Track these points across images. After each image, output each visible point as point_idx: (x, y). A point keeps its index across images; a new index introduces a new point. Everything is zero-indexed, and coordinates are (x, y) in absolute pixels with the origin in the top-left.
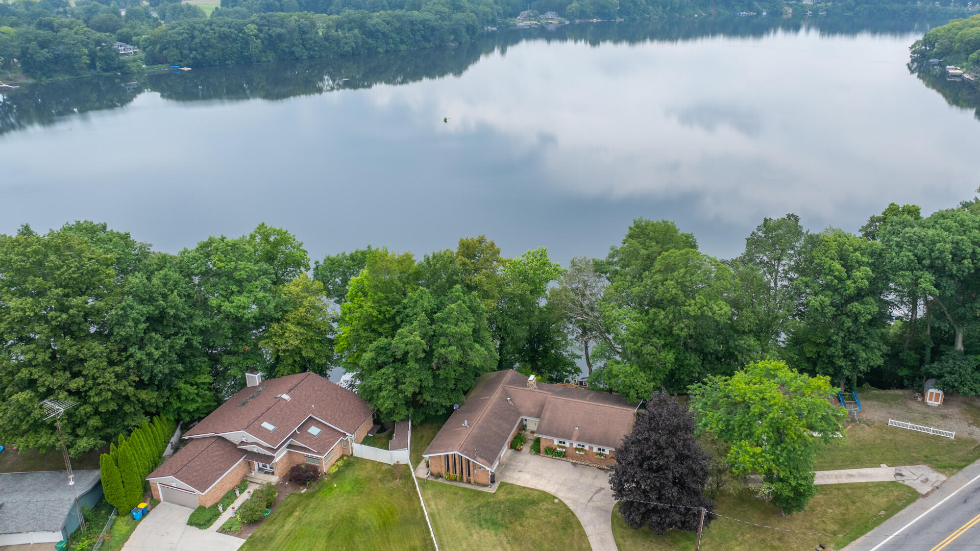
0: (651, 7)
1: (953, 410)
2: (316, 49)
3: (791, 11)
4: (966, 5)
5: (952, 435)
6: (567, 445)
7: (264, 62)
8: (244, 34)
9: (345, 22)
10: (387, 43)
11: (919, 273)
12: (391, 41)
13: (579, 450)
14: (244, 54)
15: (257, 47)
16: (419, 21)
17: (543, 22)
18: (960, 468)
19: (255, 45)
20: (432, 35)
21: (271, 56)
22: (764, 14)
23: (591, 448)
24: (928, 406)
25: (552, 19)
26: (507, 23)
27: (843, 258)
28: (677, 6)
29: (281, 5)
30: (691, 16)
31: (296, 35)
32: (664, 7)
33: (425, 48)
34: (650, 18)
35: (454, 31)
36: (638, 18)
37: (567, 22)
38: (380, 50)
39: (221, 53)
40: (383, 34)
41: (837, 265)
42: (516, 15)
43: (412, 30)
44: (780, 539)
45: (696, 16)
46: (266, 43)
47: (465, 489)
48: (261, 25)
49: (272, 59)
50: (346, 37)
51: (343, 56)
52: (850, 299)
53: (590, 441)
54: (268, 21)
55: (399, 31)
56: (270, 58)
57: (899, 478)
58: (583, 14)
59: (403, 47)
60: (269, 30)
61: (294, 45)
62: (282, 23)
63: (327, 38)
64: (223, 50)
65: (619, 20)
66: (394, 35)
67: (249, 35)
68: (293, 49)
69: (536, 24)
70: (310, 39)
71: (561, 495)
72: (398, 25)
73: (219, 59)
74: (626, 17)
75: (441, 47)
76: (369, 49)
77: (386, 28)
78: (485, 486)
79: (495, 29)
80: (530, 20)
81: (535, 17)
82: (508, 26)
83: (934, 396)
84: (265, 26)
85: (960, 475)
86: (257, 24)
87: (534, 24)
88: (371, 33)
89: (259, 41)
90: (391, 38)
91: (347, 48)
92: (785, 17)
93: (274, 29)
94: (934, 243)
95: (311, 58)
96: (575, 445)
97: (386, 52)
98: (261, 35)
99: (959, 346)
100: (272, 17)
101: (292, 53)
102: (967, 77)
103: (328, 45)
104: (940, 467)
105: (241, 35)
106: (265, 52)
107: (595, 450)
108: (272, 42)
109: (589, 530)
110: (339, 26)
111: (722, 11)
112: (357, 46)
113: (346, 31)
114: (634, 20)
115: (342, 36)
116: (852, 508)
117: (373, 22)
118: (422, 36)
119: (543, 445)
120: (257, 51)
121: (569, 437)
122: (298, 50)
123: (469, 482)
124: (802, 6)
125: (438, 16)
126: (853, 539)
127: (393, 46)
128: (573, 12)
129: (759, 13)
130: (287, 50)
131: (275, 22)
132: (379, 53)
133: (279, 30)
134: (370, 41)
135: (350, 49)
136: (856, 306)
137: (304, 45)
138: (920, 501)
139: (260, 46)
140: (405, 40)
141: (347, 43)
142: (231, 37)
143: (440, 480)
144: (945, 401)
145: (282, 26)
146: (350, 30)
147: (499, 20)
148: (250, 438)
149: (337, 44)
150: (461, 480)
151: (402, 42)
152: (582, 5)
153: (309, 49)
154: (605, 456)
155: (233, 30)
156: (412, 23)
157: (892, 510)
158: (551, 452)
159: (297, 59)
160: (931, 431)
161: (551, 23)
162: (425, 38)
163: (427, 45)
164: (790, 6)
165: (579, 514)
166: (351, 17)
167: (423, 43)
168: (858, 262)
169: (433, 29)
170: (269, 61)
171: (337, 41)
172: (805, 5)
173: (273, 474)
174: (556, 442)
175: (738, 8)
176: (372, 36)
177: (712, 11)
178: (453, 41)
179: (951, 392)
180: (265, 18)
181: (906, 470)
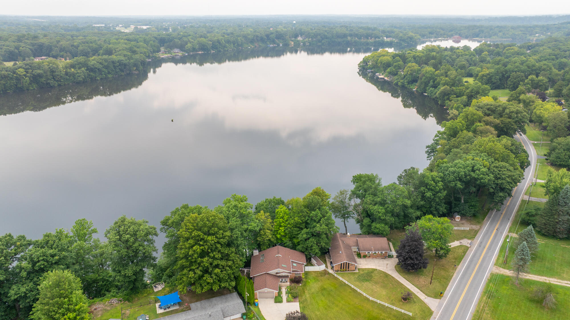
0: (227, 44)
1: (463, 222)
2: (62, 80)
3: (293, 43)
4: (368, 39)
5: (468, 229)
6: (371, 253)
7: (31, 90)
8: (16, 74)
9: (76, 64)
10: (101, 74)
11: (456, 182)
12: (103, 73)
13: (375, 254)
14: (18, 86)
15: (26, 82)
16: (117, 61)
17: (174, 54)
18: (474, 238)
19: (25, 81)
20: (125, 68)
21: (35, 86)
22: (281, 45)
23: (379, 252)
24: (457, 221)
25: (178, 53)
26: (155, 56)
27: (433, 180)
28: (240, 43)
29: (19, 51)
30: (246, 48)
31: (49, 73)
32: (234, 44)
33: (121, 75)
34: (228, 50)
35: (135, 65)
36: (222, 50)
37: (187, 54)
38: (98, 78)
39: (3, 87)
40: (99, 69)
41: (432, 182)
42: (159, 51)
43: (114, 66)
44: (443, 266)
45: (249, 47)
46: (32, 79)
47: (349, 273)
48: (27, 69)
49: (36, 88)
50: (78, 73)
51: (78, 83)
52: (437, 192)
53: (378, 250)
54: (31, 66)
55: (106, 67)
56: (34, 87)
57: (461, 244)
58: (194, 49)
59: (110, 76)
60: (32, 72)
61: (48, 79)
62: (39, 66)
63: (67, 74)
64: (4, 84)
65: (212, 52)
66: (104, 70)
67: (20, 75)
68: (48, 81)
69: (171, 56)
70: (58, 75)
71: (378, 268)
72: (106, 64)
73: (2, 90)
74: (216, 50)
75: (130, 74)
76: (91, 78)
77: (100, 66)
78: (354, 270)
79: (150, 60)
80: (166, 53)
81: (169, 52)
82: (156, 58)
83: (458, 218)
84: (29, 69)
85: (475, 240)
86: (24, 68)
87: (169, 56)
88: (91, 69)
89: (27, 78)
90: (103, 71)
91: (80, 79)
92: (290, 46)
93: (36, 71)
94: (459, 173)
95: (59, 85)
96: (373, 253)
97: (101, 79)
98: (28, 75)
99: (463, 201)
100: (33, 64)
101: (48, 84)
102: (387, 79)
103: (68, 78)
104: (469, 239)
105: (15, 75)
106: (31, 84)
107: (380, 253)
108: (35, 79)
109: (393, 276)
110: (72, 66)
111: (261, 45)
112: (85, 77)
113: (77, 69)
114: (220, 51)
115: (76, 72)
116: (455, 254)
117: (92, 63)
118: (119, 69)
119: (362, 255)
120: (27, 84)
121: (371, 250)
122: (52, 82)
123: (348, 271)
124: (298, 41)
125: (126, 58)
126: (460, 262)
127: (104, 76)
128: (189, 49)
129: (278, 45)
130: (45, 82)
131: (35, 67)
132: (98, 80)
133: (39, 71)
134: (91, 74)
135: (82, 79)
136: (439, 194)
137: (54, 79)
138: (470, 249)
139: (28, 81)
140: (111, 72)
141: (79, 76)
142: (9, 77)
143: (339, 272)
144: (461, 219)
145: (39, 68)
146: (80, 68)
147: (151, 55)
148: (282, 270)
149: (73, 77)
150: (346, 271)
151: (109, 73)
152: (193, 45)
153: (57, 81)
154: (383, 254)
155: (9, 73)
156: (113, 62)
157: (465, 253)
158: (365, 256)
159: (51, 87)
160: (462, 229)
161: (178, 55)
162: (122, 70)
163: (123, 74)
164: (292, 41)
165: (387, 272)
166: (79, 61)
167: (120, 72)
168: (438, 181)
169: (125, 65)
170: (34, 89)
171: (73, 75)
172: (299, 40)
173: (287, 282)
174: (367, 253)
175: (268, 43)
176: (92, 71)
177: (256, 45)
178: (135, 71)
179: (463, 216)
180: (28, 65)
181: (462, 241)
